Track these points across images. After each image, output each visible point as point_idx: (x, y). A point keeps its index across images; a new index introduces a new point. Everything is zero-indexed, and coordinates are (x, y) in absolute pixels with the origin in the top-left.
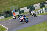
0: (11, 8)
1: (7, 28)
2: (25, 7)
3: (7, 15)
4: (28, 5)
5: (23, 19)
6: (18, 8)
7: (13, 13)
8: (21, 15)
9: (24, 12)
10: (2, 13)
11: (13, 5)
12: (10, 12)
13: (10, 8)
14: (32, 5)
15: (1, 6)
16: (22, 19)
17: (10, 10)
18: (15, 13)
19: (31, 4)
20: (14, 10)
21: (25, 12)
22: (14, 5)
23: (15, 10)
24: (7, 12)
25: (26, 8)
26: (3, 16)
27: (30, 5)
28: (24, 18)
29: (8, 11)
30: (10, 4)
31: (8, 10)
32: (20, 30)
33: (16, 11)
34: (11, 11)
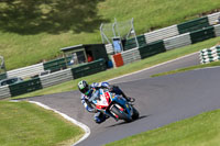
0: (102, 33)
5: (107, 105)
16: (103, 108)
17: (100, 40)
20: (116, 43)
23: (124, 42)
24: (83, 49)
28: (114, 102)
29: (87, 47)
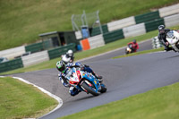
0: (73, 22)
1: (58, 99)
2: (127, 15)
3: (57, 47)
4: (137, 8)
5: (78, 81)
6: (102, 22)
7: (82, 39)
8: (71, 67)
9: (123, 37)
10: (38, 42)
11: (82, 8)
12: (69, 37)
13: (69, 22)
14: (155, 10)
15: (36, 13)
17: (71, 28)
18: (90, 40)
19: (149, 5)
20: (84, 30)
21: (125, 35)
22: (86, 9)
23: (91, 30)
24: (57, 35)
25: (131, 20)
26: (42, 50)
27: (148, 8)
29: (61, 34)
30: (70, 4)
31: (62, 29)
32: (108, 106)
33: (92, 32)
34: (73, 33)
